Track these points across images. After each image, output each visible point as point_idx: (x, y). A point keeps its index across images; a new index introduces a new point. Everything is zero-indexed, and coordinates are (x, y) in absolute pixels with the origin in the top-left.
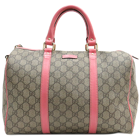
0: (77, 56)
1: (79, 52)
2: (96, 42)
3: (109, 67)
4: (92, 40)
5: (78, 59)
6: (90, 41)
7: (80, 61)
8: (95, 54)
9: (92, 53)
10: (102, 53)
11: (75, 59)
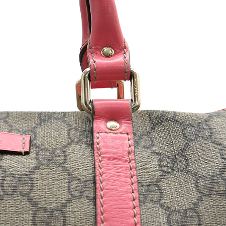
0: (27, 139)
1: (44, 118)
2: (127, 64)
3: (207, 202)
4: (107, 56)
5: (33, 155)
6: (97, 61)
7: (44, 170)
8: (125, 126)
9: (111, 124)
10: (158, 119)
11: (19, 153)
